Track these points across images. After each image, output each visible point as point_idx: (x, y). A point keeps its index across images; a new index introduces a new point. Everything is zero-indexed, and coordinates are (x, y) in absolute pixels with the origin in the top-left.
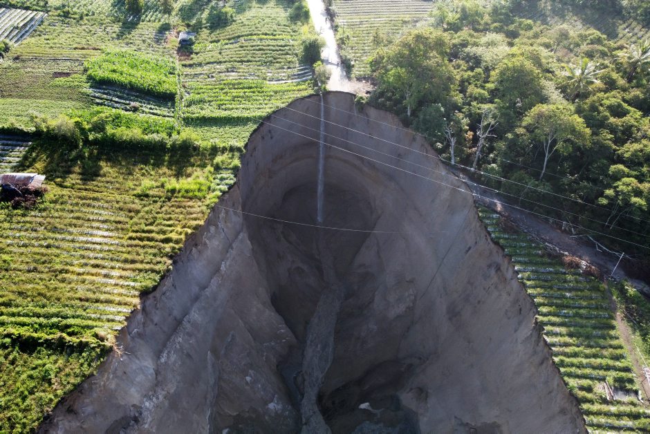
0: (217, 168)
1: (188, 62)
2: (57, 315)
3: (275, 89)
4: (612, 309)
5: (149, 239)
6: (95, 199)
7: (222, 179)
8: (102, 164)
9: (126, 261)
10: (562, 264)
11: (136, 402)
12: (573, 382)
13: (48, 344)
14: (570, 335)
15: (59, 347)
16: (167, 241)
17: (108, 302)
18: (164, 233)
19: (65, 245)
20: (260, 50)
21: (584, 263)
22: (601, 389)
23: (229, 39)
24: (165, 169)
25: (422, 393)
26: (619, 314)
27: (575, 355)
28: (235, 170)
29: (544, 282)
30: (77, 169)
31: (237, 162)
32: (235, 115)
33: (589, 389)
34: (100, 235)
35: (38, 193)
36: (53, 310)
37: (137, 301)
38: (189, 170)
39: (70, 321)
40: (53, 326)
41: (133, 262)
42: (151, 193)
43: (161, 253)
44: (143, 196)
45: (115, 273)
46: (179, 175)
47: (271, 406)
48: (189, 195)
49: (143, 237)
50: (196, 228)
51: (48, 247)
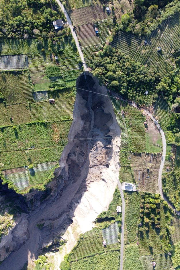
6: (61, 100)
7: (75, 92)
8: (59, 94)
9: (69, 108)
13: (67, 120)
14: (116, 108)
17: (70, 114)
18: (71, 103)
19: (62, 108)
21: (118, 99)
24: (67, 92)
29: (114, 102)
30: (56, 96)
31: (76, 89)
32: (73, 79)
33: (117, 114)
34: (65, 105)
35: (55, 102)
36: (65, 117)
37: (73, 113)
38: (70, 92)
39: (68, 117)
43: (72, 106)
44: (66, 98)
48: (72, 96)
49: (69, 104)
50: (75, 101)
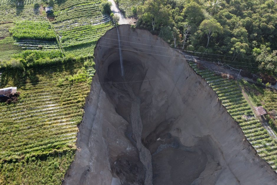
0: (86, 67)
1: (54, 22)
2: (49, 143)
3: (97, 28)
4: (240, 89)
5: (71, 103)
6: (42, 92)
7: (90, 71)
8: (38, 76)
9: (66, 114)
10: (222, 77)
11: (87, 164)
12: (235, 117)
13: (51, 155)
14: (230, 102)
15: (56, 155)
16: (79, 102)
17: (67, 132)
18: (76, 99)
19: (39, 114)
20: (84, 11)
21: (228, 75)
22: (244, 117)
23: (69, 8)
24: (65, 73)
25: (178, 130)
26: (243, 91)
27: (234, 108)
28: (94, 66)
29: (218, 85)
30: (28, 81)
31: (93, 63)
32: (85, 42)
33: (240, 118)
34: (51, 106)
35: (17, 95)
36: (47, 141)
37: (77, 129)
38: (75, 70)
39: (56, 144)
40: (49, 147)
41: (69, 114)
42: (64, 84)
43: (78, 107)
44: (61, 86)
45: (64, 120)
46: (72, 73)
47: (128, 149)
48: (80, 81)
49: (68, 103)
50: (88, 94)
51: (32, 117)
